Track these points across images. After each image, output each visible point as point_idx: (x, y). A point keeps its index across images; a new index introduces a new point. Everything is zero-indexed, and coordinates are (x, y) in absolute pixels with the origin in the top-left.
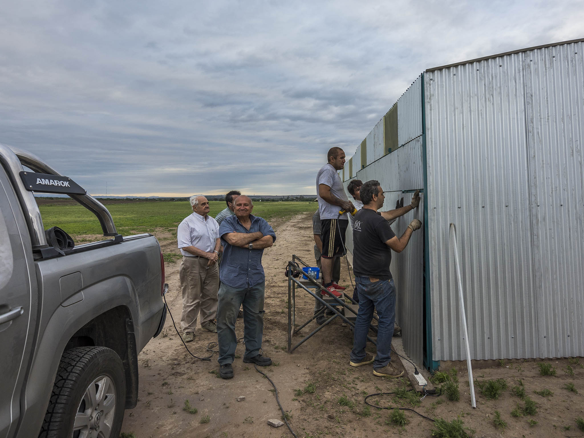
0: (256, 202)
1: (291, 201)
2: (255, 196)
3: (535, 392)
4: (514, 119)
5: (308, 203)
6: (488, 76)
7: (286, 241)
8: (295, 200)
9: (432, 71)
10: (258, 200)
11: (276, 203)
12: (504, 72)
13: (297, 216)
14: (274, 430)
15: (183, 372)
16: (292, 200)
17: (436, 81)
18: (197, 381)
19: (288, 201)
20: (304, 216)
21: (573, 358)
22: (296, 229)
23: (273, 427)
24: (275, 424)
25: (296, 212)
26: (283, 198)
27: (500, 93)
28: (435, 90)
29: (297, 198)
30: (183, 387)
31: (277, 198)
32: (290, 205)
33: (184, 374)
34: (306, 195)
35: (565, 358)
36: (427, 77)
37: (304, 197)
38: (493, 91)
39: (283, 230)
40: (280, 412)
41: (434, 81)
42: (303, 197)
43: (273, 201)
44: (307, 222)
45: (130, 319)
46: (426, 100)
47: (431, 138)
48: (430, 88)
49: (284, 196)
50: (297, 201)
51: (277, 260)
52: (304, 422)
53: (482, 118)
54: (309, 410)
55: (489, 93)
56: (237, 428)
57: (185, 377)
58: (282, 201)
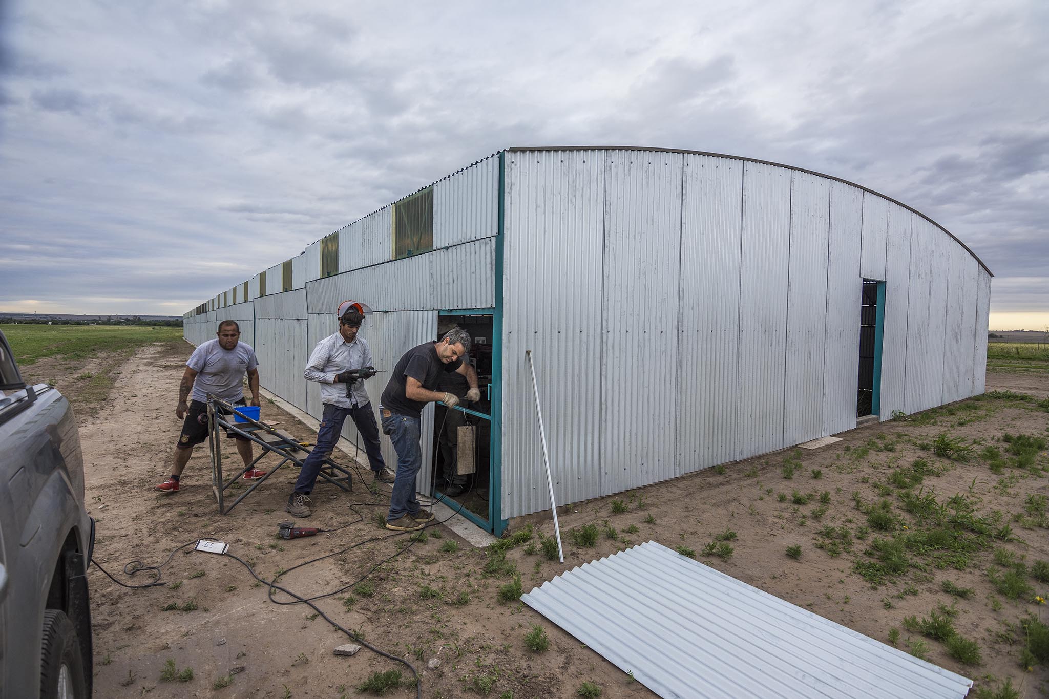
0: (41, 325)
1: (115, 324)
2: (37, 315)
3: (624, 531)
4: (593, 229)
5: (150, 328)
6: (572, 172)
7: (152, 388)
8: (124, 323)
9: (514, 150)
10: (46, 323)
11: (86, 327)
12: (587, 170)
13: (145, 349)
14: (351, 661)
15: (106, 622)
16: (118, 323)
17: (519, 165)
18: (149, 629)
19: (110, 324)
20: (159, 349)
21: (628, 491)
22: (158, 368)
23: (347, 656)
24: (350, 652)
25: (140, 343)
26: (98, 319)
27: (583, 195)
28: (516, 177)
29: (127, 320)
30: (128, 646)
31: (86, 318)
32: (116, 330)
33: (110, 625)
34: (145, 316)
35: (621, 492)
36: (508, 157)
37: (141, 318)
38: (576, 193)
39: (134, 371)
40: (340, 633)
41: (516, 165)
42: (139, 318)
43: (78, 323)
44: (172, 358)
45: (77, 551)
46: (506, 190)
47: (510, 242)
48: (511, 174)
49: (100, 317)
50: (127, 324)
51: (156, 418)
52: (389, 636)
53: (563, 223)
54: (385, 619)
55: (572, 194)
56: (288, 676)
57: (116, 628)
58: (97, 324)
